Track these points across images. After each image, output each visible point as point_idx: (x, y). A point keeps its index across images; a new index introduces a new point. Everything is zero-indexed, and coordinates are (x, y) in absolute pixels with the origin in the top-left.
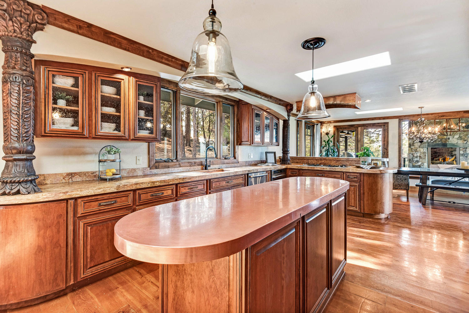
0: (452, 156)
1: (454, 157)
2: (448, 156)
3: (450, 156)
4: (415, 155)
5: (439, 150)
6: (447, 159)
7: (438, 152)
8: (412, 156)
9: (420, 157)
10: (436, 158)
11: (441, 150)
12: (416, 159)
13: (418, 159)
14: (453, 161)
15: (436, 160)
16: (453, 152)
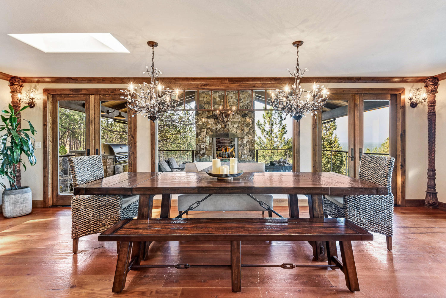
0: (232, 146)
1: (233, 147)
2: (229, 146)
3: (230, 146)
4: (202, 147)
5: (222, 140)
6: (228, 150)
7: (221, 142)
8: (199, 148)
9: (206, 148)
10: (220, 148)
11: (223, 140)
12: (202, 152)
13: (204, 151)
14: (233, 151)
15: (220, 151)
16: (233, 142)
